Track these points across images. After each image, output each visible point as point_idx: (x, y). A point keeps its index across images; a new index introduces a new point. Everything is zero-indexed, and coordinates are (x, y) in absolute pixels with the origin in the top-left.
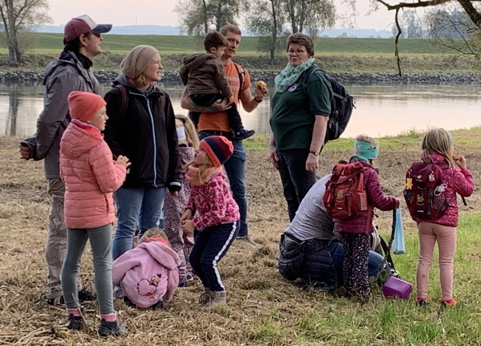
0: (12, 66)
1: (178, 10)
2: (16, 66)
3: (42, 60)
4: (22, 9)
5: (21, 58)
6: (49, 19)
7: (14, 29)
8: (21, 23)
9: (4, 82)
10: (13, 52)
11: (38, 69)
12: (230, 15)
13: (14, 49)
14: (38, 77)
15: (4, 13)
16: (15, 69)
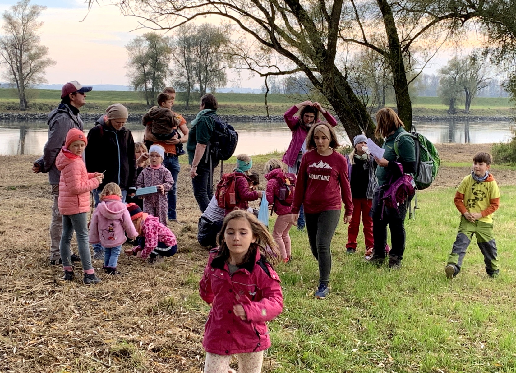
0: (22, 110)
1: (128, 75)
2: (25, 110)
3: (41, 106)
4: (28, 74)
5: (28, 105)
6: (45, 81)
7: (23, 87)
8: (27, 83)
9: (16, 120)
10: (22, 101)
11: (38, 112)
12: (161, 78)
13: (23, 100)
14: (39, 117)
15: (17, 77)
16: (23, 112)
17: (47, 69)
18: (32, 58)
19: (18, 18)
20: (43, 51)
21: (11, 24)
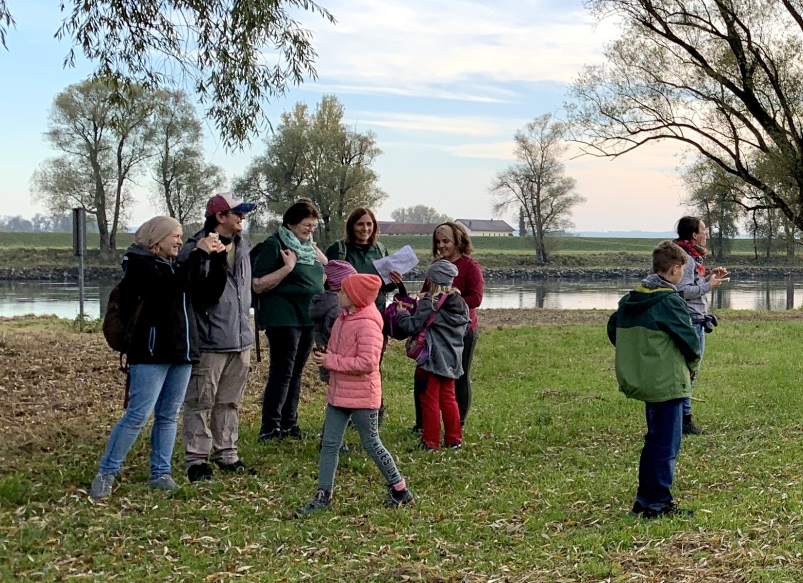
0: (538, 265)
2: (543, 265)
3: (565, 260)
4: (548, 216)
5: (547, 258)
6: (572, 225)
7: (542, 233)
8: (547, 228)
9: (530, 278)
10: (539, 252)
11: (561, 267)
12: (732, 220)
13: (542, 251)
14: (561, 274)
15: (533, 219)
16: (541, 268)
17: (574, 209)
18: (554, 193)
19: (534, 140)
20: (568, 184)
21: (525, 148)
